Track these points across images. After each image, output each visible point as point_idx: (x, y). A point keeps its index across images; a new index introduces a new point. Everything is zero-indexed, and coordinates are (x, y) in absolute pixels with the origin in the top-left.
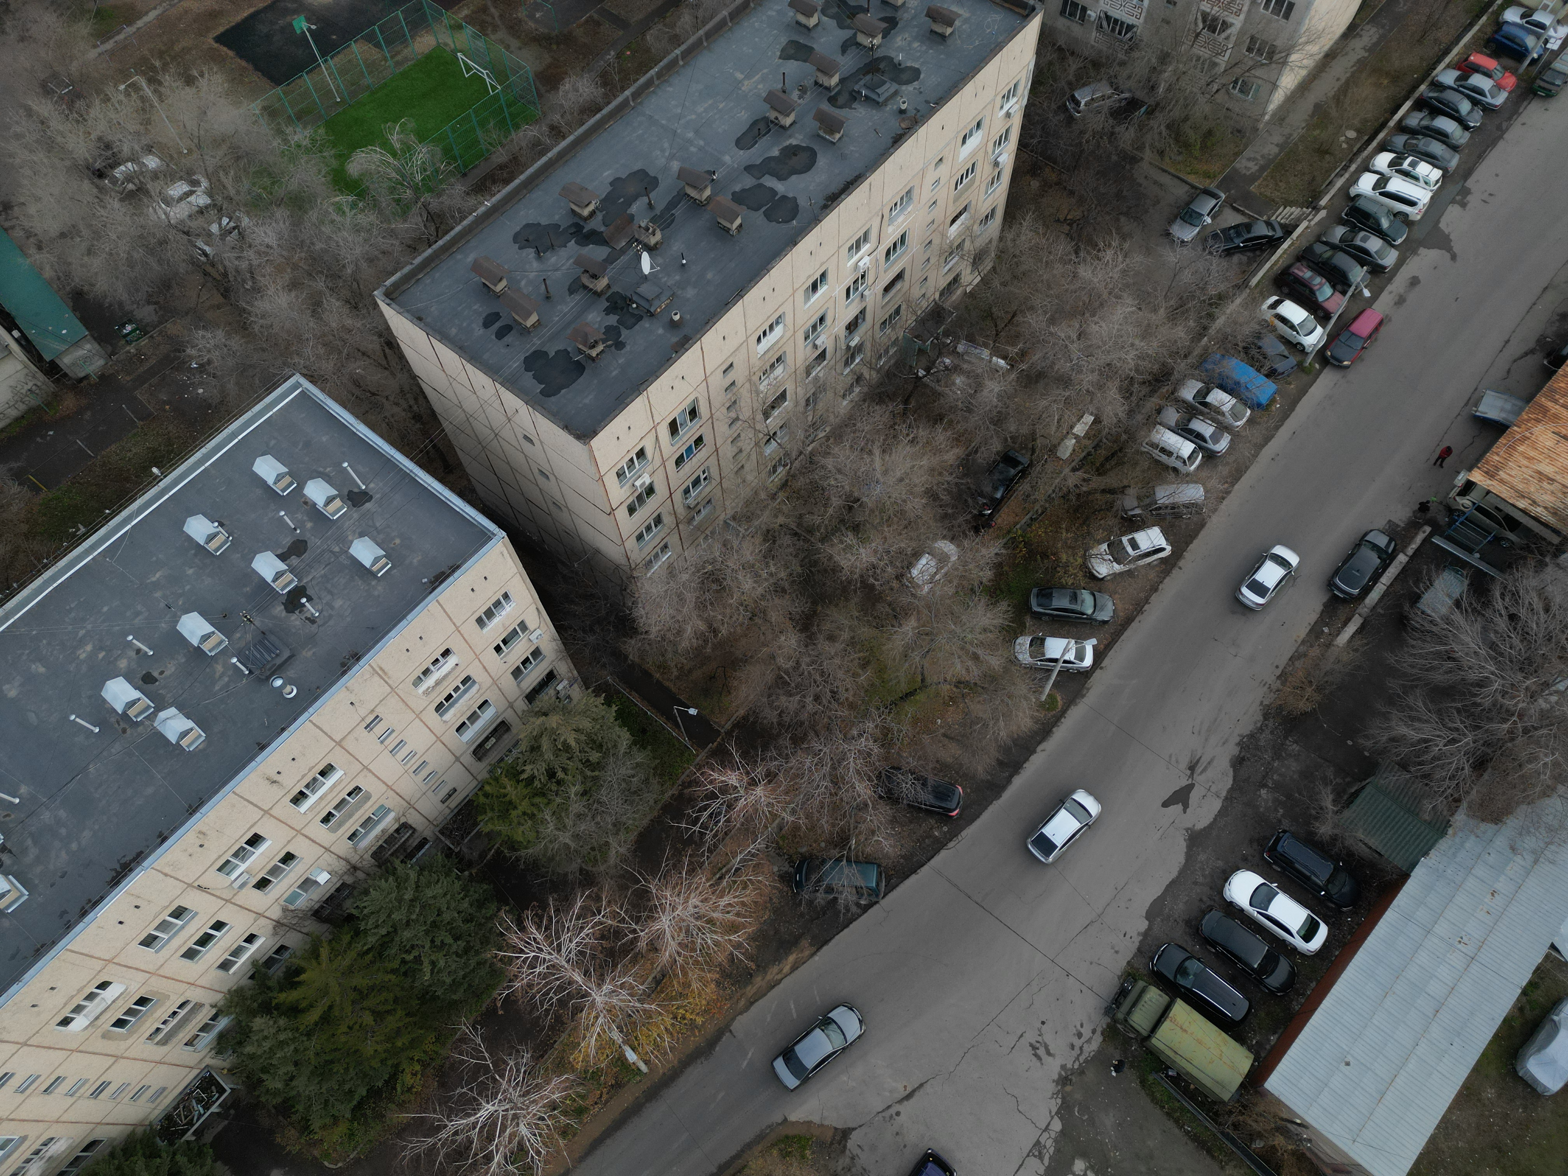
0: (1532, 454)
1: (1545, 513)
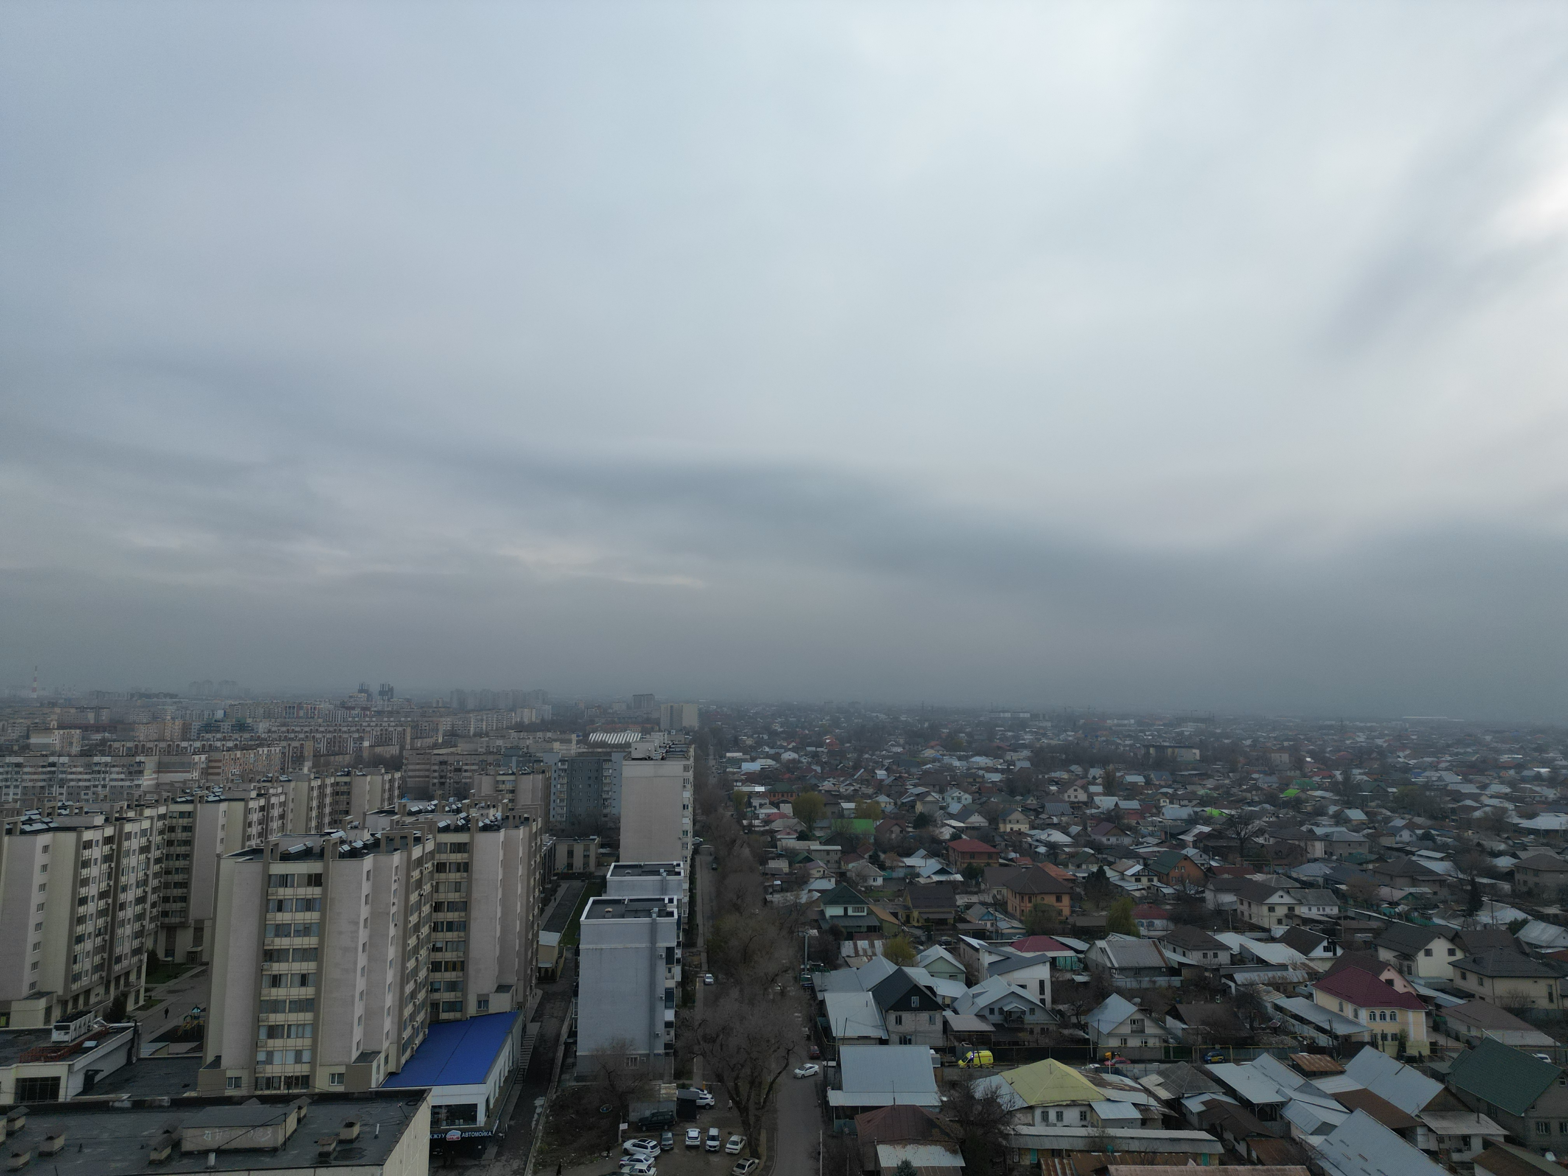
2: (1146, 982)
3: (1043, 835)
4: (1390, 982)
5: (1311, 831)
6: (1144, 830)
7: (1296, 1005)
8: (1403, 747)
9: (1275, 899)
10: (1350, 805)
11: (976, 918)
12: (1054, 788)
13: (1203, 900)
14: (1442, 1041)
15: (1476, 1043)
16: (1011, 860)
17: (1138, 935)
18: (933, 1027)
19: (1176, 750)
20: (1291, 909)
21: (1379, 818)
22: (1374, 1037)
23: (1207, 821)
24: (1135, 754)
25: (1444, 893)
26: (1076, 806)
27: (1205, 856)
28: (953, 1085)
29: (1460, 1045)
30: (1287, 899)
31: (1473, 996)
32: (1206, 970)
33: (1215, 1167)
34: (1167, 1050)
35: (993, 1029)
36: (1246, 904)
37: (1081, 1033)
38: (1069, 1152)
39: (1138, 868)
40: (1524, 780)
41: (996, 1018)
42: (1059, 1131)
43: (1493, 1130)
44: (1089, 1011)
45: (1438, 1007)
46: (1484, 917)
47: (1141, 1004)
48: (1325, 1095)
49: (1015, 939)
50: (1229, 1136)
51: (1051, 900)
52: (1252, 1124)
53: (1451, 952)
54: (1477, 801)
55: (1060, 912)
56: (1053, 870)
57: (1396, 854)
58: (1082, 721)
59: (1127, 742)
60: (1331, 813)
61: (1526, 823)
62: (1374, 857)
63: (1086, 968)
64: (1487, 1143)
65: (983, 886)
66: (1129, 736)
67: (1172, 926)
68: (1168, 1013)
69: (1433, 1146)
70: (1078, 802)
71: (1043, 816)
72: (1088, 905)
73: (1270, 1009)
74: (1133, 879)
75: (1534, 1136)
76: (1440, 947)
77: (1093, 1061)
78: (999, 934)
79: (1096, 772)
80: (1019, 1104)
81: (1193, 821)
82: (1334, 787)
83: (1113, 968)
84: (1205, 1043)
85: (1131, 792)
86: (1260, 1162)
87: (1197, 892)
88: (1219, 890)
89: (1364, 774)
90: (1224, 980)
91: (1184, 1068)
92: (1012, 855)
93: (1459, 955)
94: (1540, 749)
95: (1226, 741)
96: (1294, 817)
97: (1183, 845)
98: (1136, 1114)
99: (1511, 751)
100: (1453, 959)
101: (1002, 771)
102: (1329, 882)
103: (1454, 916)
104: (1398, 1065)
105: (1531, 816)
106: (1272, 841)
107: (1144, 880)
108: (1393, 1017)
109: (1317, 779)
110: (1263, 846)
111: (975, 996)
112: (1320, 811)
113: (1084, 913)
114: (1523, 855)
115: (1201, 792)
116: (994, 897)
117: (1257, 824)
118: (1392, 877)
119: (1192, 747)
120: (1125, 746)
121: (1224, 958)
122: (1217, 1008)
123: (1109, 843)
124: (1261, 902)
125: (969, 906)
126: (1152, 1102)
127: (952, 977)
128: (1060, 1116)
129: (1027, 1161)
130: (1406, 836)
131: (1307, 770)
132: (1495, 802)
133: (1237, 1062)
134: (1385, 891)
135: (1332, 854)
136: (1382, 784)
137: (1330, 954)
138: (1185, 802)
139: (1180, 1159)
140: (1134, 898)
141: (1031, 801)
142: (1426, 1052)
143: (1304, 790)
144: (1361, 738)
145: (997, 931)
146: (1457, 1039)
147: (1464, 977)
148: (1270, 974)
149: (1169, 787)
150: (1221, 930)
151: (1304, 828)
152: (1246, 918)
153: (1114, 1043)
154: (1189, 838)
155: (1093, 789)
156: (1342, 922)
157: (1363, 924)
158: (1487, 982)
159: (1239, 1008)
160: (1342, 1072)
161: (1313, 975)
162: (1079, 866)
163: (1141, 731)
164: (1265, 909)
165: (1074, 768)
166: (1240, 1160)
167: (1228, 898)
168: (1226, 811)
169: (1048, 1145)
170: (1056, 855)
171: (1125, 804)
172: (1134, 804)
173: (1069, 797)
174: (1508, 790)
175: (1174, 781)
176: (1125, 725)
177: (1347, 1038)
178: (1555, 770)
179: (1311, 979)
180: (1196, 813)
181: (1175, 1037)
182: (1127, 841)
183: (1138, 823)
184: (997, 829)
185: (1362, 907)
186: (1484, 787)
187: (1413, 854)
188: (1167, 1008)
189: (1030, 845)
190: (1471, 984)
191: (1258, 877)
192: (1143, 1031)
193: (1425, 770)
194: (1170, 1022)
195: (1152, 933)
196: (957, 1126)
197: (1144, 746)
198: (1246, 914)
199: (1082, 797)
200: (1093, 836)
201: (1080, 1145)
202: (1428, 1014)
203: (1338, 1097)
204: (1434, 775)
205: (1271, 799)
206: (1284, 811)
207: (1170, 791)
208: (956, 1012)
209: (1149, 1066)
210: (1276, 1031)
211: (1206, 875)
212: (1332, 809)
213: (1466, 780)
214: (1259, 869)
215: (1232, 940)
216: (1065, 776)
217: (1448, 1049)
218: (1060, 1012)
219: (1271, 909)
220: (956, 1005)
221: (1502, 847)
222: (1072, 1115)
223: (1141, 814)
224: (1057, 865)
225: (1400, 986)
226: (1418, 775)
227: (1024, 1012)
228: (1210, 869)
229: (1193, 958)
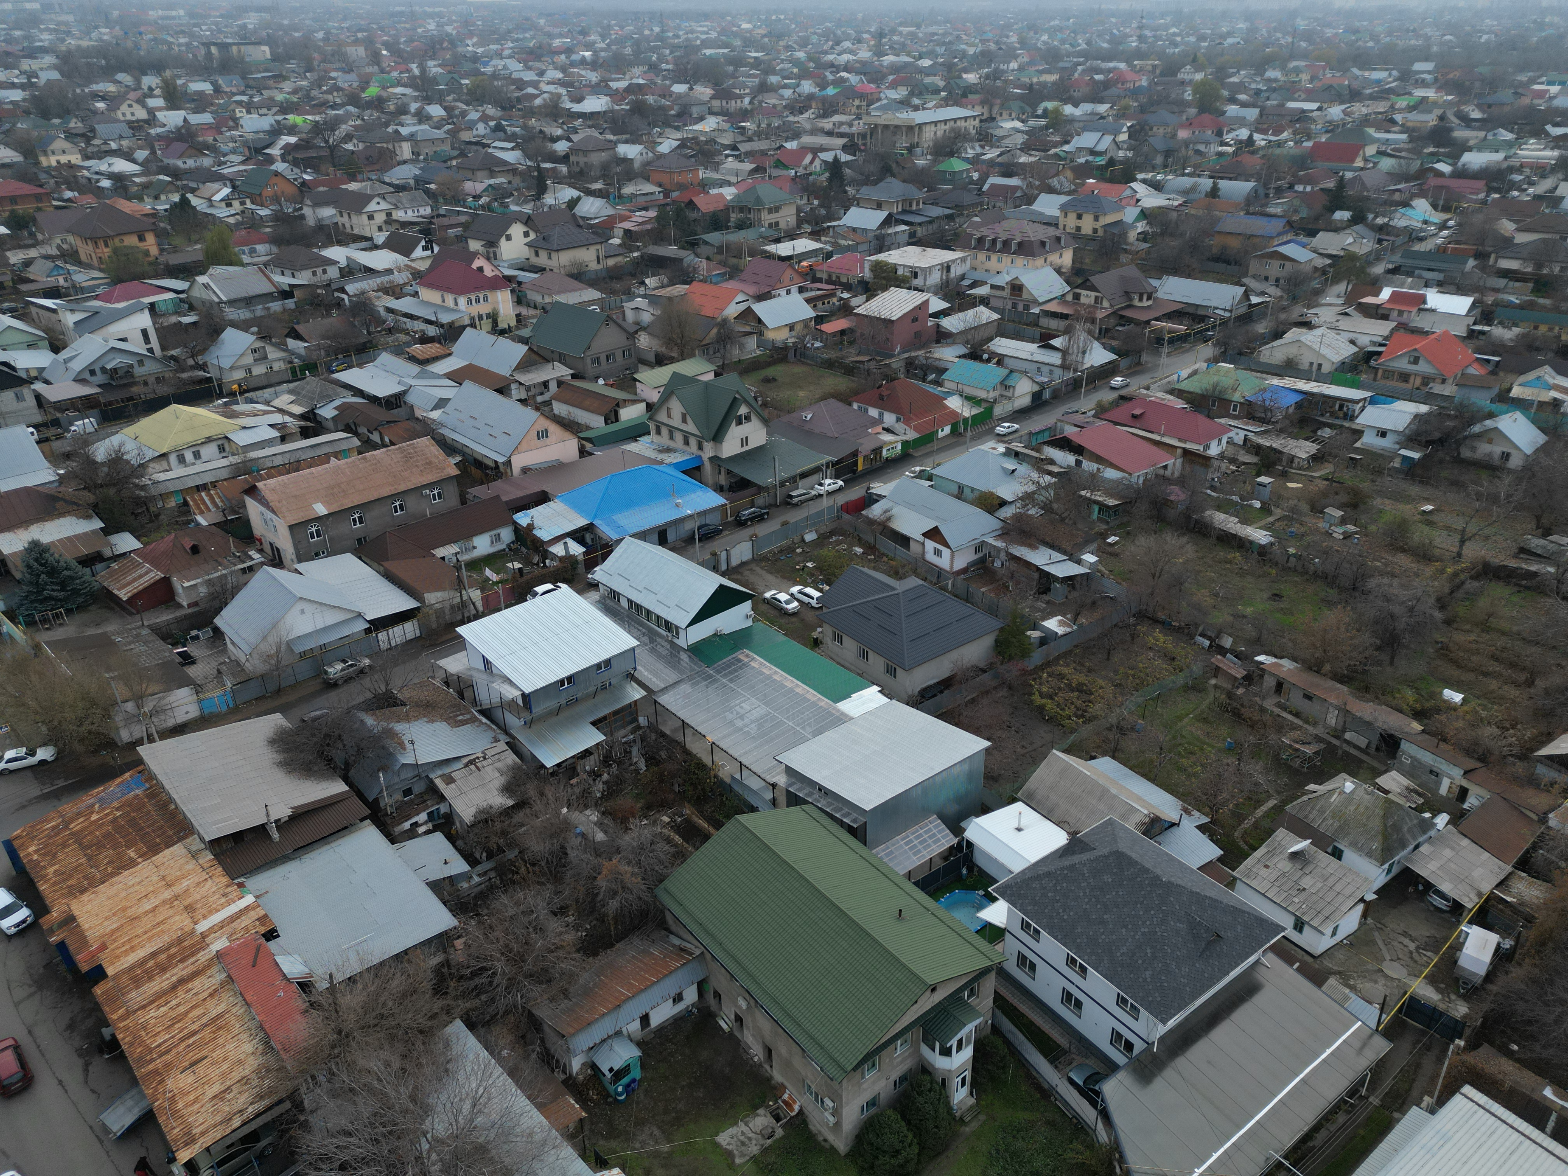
0: (192, 1097)
1: (256, 1106)
2: (259, 310)
3: (103, 166)
4: (480, 269)
5: (397, 132)
6: (224, 148)
7: (404, 304)
8: (471, 35)
9: (372, 207)
10: (429, 100)
11: (41, 274)
12: (101, 105)
13: (303, 217)
14: (524, 311)
15: (548, 308)
16: (69, 200)
17: (242, 265)
18: (24, 404)
19: (243, 48)
20: (389, 215)
21: (457, 112)
22: (472, 319)
23: (292, 130)
24: (195, 56)
25: (517, 181)
26: (136, 126)
27: (296, 170)
28: (68, 456)
29: (538, 312)
30: (384, 206)
31: (544, 269)
32: (318, 287)
33: (355, 458)
34: (293, 371)
35: (97, 390)
36: (346, 215)
37: (201, 373)
38: (214, 484)
39: (226, 191)
40: (573, 64)
41: (100, 378)
42: (199, 467)
43: (562, 371)
44: (204, 350)
45: (520, 283)
46: (549, 199)
47: (258, 333)
48: (439, 377)
49: (99, 291)
50: (363, 430)
51: (131, 241)
52: (382, 415)
53: (526, 234)
54: (537, 88)
55: (147, 253)
56: (126, 206)
57: (475, 148)
58: (116, 13)
59: (182, 40)
60: (413, 110)
61: (576, 108)
62: (456, 153)
63: (192, 308)
64: (560, 383)
65: (40, 237)
66: (182, 32)
67: (275, 249)
68: (288, 335)
69: (523, 396)
70: (138, 121)
71: (96, 142)
72: (178, 241)
73: (383, 313)
74: (223, 204)
75: (590, 369)
76: (517, 230)
77: (221, 396)
78: (77, 289)
79: (150, 81)
80: (150, 455)
81: (276, 132)
82: (412, 83)
83: (222, 302)
84: (328, 355)
85: (200, 103)
86: (392, 443)
87: (296, 210)
88: (317, 204)
89: (439, 66)
90: (336, 294)
91: (311, 382)
92: (68, 194)
93: (532, 236)
94: (584, 32)
95: (297, 35)
96: (379, 118)
97: (270, 160)
98: (275, 434)
99: (561, 36)
100: (528, 240)
101: (22, 87)
102: (420, 183)
103: (526, 202)
104: (494, 338)
105: (579, 100)
106: (361, 146)
107: (236, 204)
108: (486, 299)
109: (395, 74)
110: (353, 152)
111: (66, 361)
112: (402, 110)
113: (175, 250)
114: (575, 137)
115: (280, 97)
116: (59, 247)
117: (343, 129)
118: (473, 171)
119: (259, 43)
120: (179, 45)
121: (333, 273)
122: (334, 320)
123: (187, 166)
124: (360, 212)
125: (28, 263)
126: (287, 419)
127: (31, 346)
128: (197, 455)
129: (172, 503)
130: (481, 129)
131: (385, 65)
132: (551, 88)
133: (360, 365)
134: (468, 186)
135: (418, 154)
136: (456, 76)
137: (429, 253)
138: (264, 111)
139: (324, 459)
140: (228, 225)
141: (75, 124)
142: (513, 323)
143: (384, 88)
144: (432, 26)
145: (74, 286)
146: (535, 307)
147: (537, 254)
148: (379, 280)
149: (243, 93)
150: (325, 246)
151: (390, 130)
152: (349, 230)
153: (239, 375)
154: (275, 151)
155: (152, 102)
156: (435, 220)
157: (454, 220)
158: (554, 255)
159: (354, 317)
160: (450, 354)
161: (417, 275)
162: (157, 198)
163: (195, 25)
164: (365, 217)
165: (120, 76)
166: (375, 447)
167: (327, 213)
168: (310, 117)
169: (191, 483)
170: (125, 188)
171: (196, 119)
172: (206, 118)
173: (124, 114)
174: (561, 76)
175: (247, 86)
176: (174, 18)
177: (451, 325)
178: (596, 53)
179: (414, 279)
180: (278, 122)
181: (299, 356)
182: (207, 162)
183: (215, 140)
184: (37, 163)
185: (451, 204)
186: (541, 73)
187: (488, 146)
188: (286, 331)
189: (89, 179)
190: (542, 260)
191: (353, 186)
192: (266, 358)
193: (491, 59)
194: (292, 343)
195: (256, 260)
196: (86, 493)
197: (203, 44)
198: (348, 226)
199: (141, 114)
200: (166, 161)
201: (224, 474)
202: (512, 291)
203: (450, 376)
204: (499, 63)
205: (354, 99)
206: (368, 112)
207: (245, 98)
208: (47, 382)
209: (278, 388)
210: (390, 331)
211: (301, 191)
212: (414, 107)
213: (528, 68)
214: (353, 178)
215: (337, 253)
216: (112, 88)
217: (529, 317)
218: (172, 357)
219: (371, 217)
220: (45, 375)
221: (559, 132)
222: (210, 451)
223: (217, 128)
224: (129, 198)
225: (489, 272)
226: (486, 64)
227: (131, 366)
228: (304, 183)
229: (303, 278)
